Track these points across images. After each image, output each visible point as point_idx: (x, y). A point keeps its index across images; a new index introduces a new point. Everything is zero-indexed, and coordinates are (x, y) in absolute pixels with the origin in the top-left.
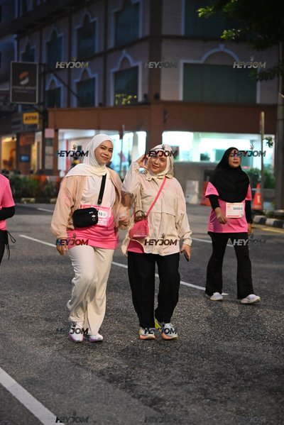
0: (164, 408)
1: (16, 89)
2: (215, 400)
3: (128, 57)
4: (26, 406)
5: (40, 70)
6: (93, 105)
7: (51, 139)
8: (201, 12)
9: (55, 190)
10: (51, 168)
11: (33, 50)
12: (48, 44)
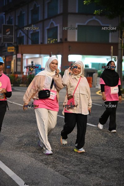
0: (69, 176)
1: (5, 36)
2: (92, 172)
3: (54, 22)
4: (9, 175)
5: (15, 28)
6: (38, 43)
7: (20, 58)
8: (85, 2)
9: (21, 81)
10: (20, 71)
11: (12, 19)
12: (18, 17)
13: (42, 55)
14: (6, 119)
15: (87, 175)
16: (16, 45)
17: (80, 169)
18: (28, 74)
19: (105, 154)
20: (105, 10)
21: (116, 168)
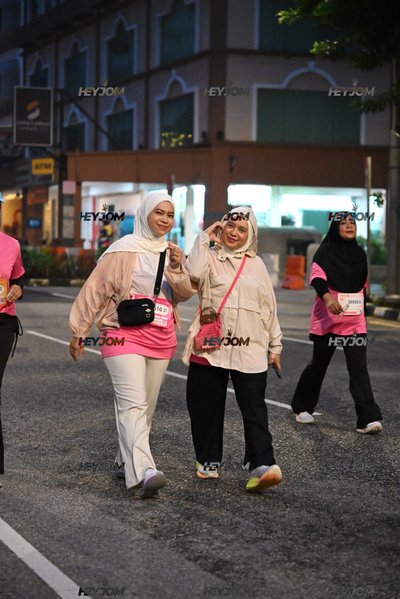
0: (231, 574)
1: (23, 125)
2: (303, 563)
3: (180, 79)
4: (36, 571)
5: (55, 99)
6: (130, 147)
7: (71, 196)
8: (282, 16)
9: (77, 268)
10: (71, 236)
11: (46, 70)
12: (67, 62)
13: (143, 186)
14: (28, 391)
15: (289, 572)
16: (58, 152)
17: (267, 552)
18: (96, 247)
19: (348, 504)
20: (348, 40)
21: (381, 550)
